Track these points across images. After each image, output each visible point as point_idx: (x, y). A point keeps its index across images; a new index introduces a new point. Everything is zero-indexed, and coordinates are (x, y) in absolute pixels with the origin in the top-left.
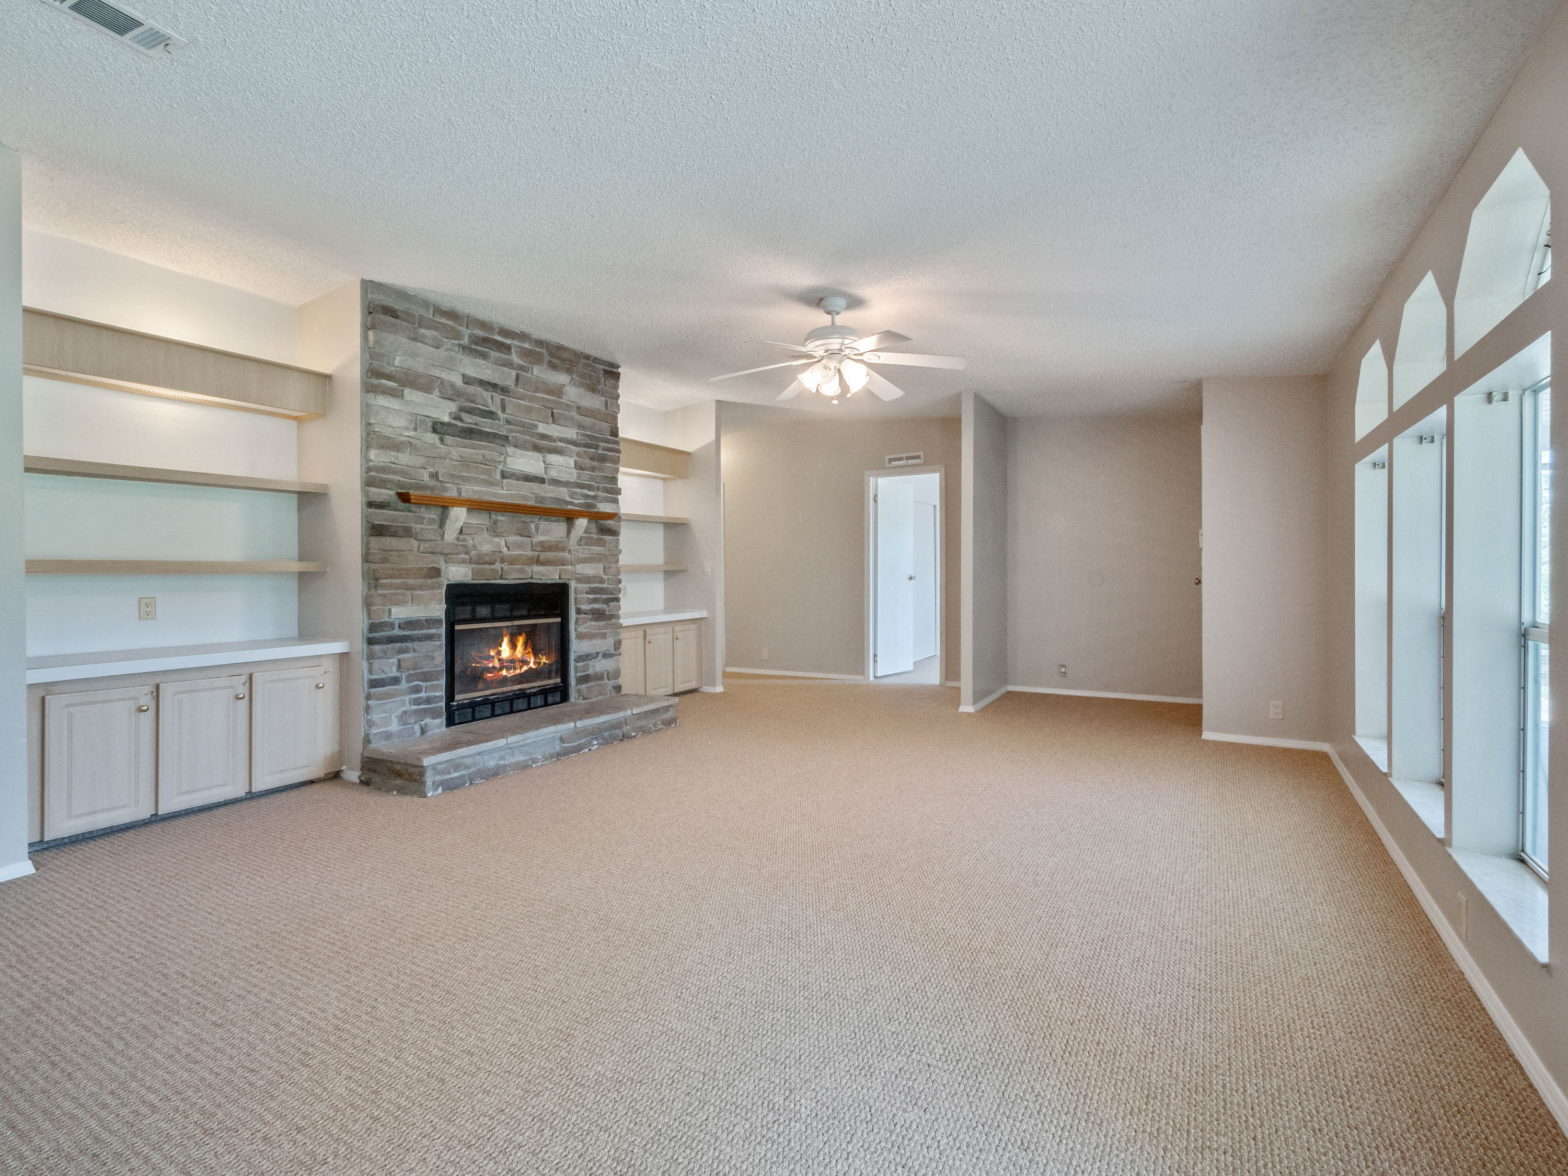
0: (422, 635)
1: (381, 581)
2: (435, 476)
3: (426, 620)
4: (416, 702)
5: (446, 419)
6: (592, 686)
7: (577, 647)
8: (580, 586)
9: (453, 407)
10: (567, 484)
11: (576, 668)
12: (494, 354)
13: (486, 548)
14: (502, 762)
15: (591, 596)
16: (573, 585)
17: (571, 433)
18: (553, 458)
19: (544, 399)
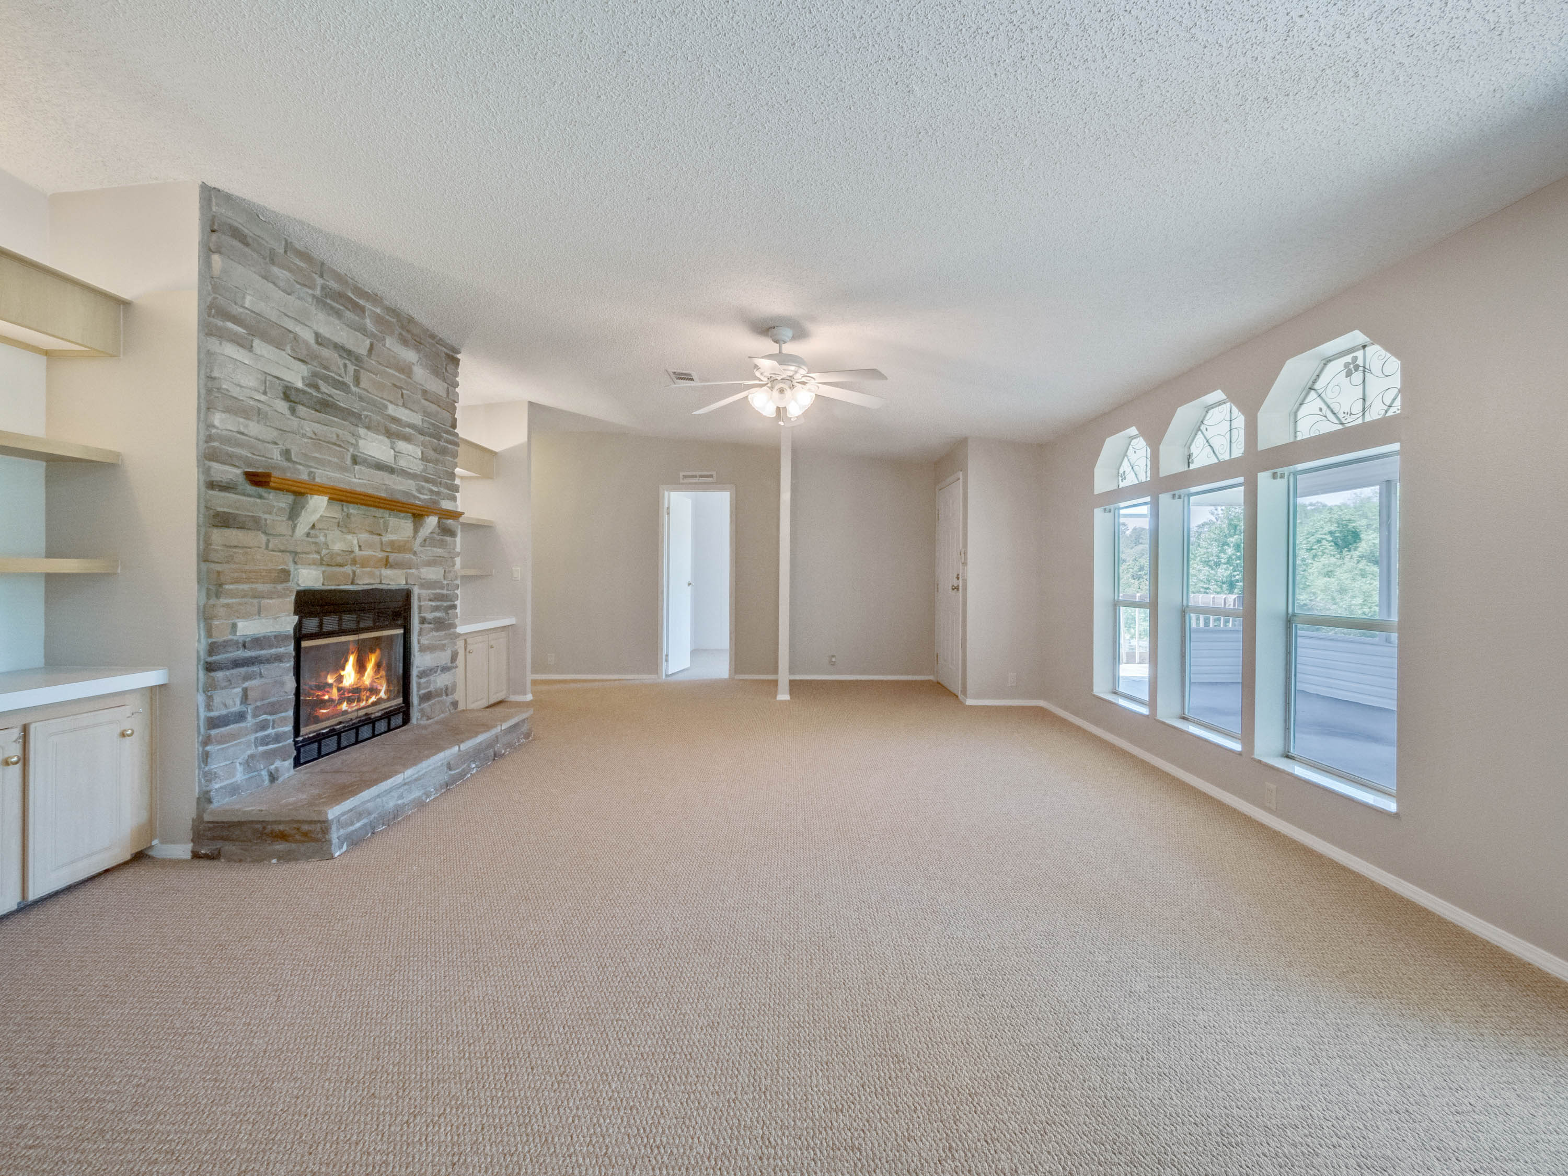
0: (271, 655)
1: (227, 587)
2: (287, 454)
3: (275, 637)
4: (264, 741)
5: (300, 385)
6: (434, 704)
7: (419, 661)
8: (425, 592)
9: (304, 370)
10: (413, 476)
11: (419, 684)
12: (348, 314)
13: (337, 547)
14: (400, 802)
15: (434, 604)
16: (416, 591)
17: (416, 419)
18: (402, 445)
19: (393, 375)
